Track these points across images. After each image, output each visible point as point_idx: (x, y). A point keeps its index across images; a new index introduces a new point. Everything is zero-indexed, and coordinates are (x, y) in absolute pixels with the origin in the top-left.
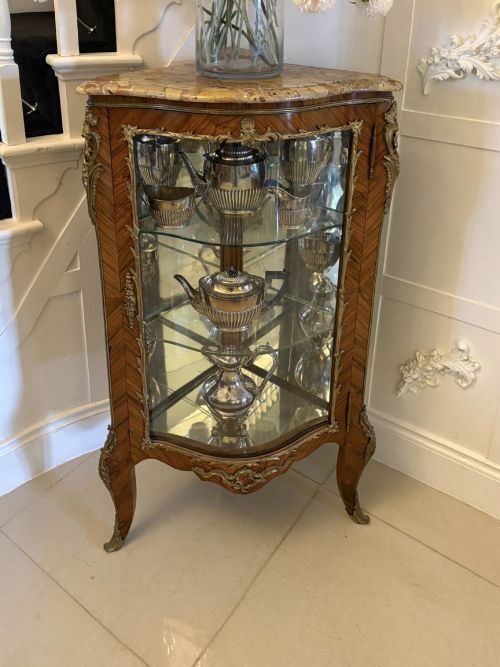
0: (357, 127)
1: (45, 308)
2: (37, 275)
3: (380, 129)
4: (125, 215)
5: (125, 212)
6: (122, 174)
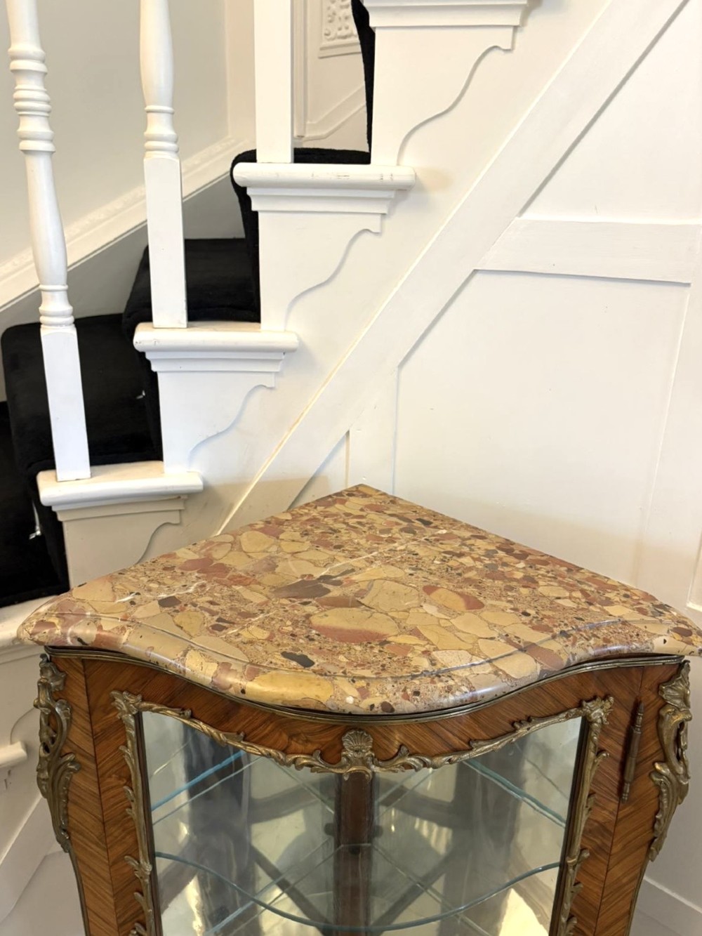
0: (597, 712)
1: (30, 882)
2: (25, 821)
3: (651, 712)
4: (124, 840)
5: (123, 834)
6: (115, 773)
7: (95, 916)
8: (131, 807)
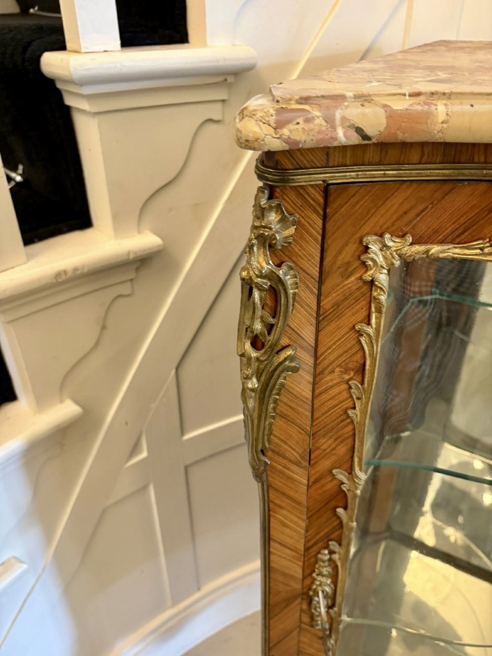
4: (334, 452)
5: (334, 445)
6: (339, 366)
7: (280, 547)
8: (354, 408)
